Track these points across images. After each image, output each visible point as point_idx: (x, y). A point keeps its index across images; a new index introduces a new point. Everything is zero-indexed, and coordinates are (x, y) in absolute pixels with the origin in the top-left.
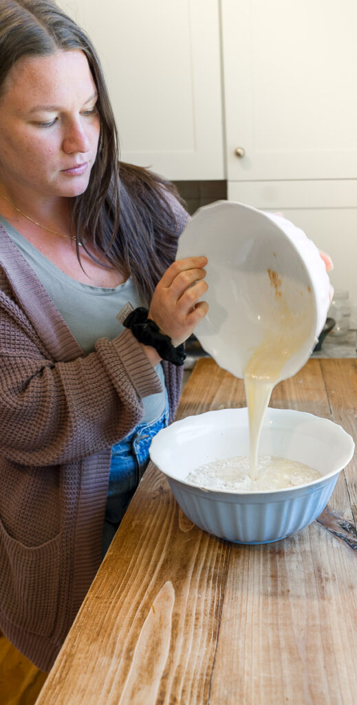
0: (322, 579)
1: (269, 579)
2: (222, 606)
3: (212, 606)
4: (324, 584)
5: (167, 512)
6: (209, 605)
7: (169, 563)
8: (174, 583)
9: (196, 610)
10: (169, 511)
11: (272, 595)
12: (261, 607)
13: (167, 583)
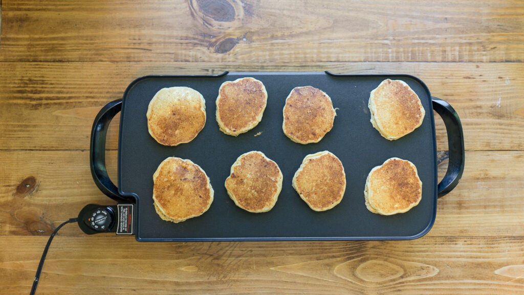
0: (486, 178)
1: (487, 210)
2: (514, 237)
3: (514, 242)
4: (491, 177)
5: (412, 289)
6: (514, 244)
7: (475, 276)
8: (495, 269)
9: (519, 251)
10: (410, 287)
11: (503, 208)
12: (514, 214)
13: (496, 273)
